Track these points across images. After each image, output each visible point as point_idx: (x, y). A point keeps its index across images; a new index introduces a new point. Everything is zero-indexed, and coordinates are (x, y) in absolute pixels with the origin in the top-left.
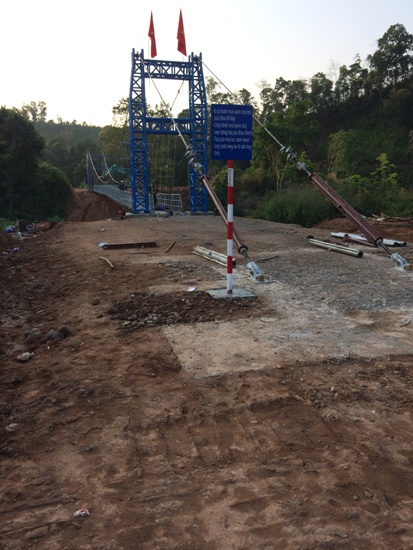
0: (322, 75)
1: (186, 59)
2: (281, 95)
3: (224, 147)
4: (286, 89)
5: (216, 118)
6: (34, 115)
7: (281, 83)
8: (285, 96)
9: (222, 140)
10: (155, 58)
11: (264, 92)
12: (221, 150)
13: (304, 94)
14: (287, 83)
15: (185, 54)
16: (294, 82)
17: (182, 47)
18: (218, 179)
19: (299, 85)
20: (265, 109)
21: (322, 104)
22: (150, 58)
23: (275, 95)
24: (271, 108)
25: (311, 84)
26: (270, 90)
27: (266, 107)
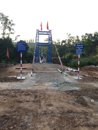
0: (97, 32)
1: (48, 31)
2: (86, 37)
3: (20, 49)
4: (88, 35)
5: (18, 44)
6: (32, 41)
7: (87, 34)
8: (87, 37)
9: (19, 48)
10: (42, 31)
11: (82, 36)
12: (19, 50)
13: (92, 37)
14: (88, 34)
15: (48, 29)
16: (90, 34)
17: (48, 28)
18: (67, 56)
19: (91, 35)
20: (82, 40)
21: (96, 39)
22: (41, 31)
23: (85, 37)
24: (84, 40)
25: (94, 34)
26: (83, 36)
27: (82, 39)
